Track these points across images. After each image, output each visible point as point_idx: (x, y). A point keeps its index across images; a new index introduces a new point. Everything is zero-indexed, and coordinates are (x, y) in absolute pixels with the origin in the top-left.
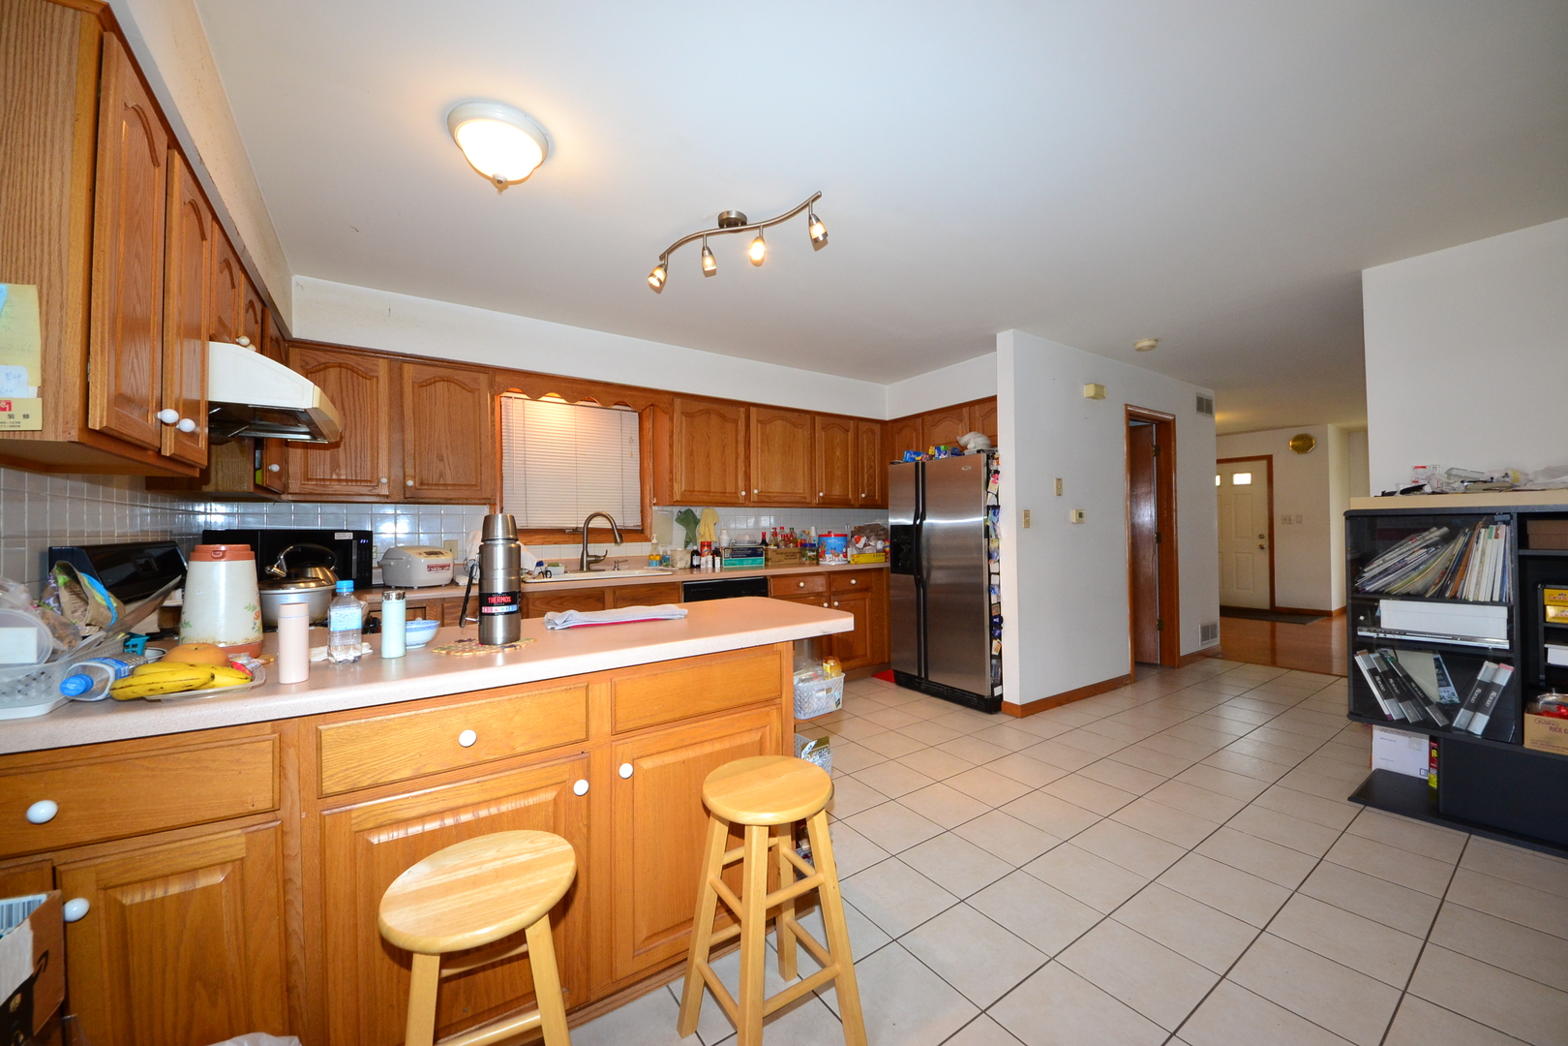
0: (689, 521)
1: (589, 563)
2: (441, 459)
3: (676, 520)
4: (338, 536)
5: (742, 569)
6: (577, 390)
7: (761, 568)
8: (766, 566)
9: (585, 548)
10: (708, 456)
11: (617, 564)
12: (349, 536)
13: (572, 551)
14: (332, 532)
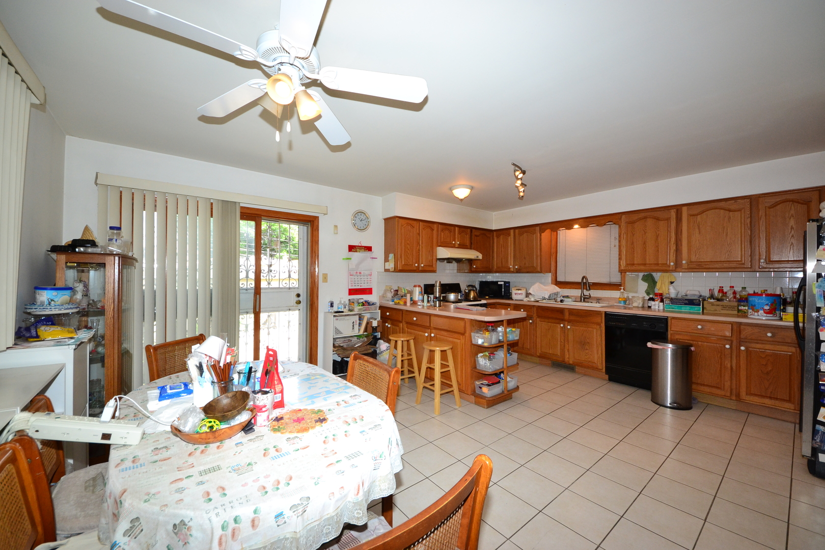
0: (650, 280)
1: (585, 299)
2: (525, 258)
3: (642, 279)
4: (499, 283)
5: (681, 312)
6: (587, 222)
7: (699, 314)
8: (703, 313)
9: (582, 292)
10: (645, 243)
11: (598, 300)
12: (503, 283)
13: (577, 293)
14: (497, 282)
